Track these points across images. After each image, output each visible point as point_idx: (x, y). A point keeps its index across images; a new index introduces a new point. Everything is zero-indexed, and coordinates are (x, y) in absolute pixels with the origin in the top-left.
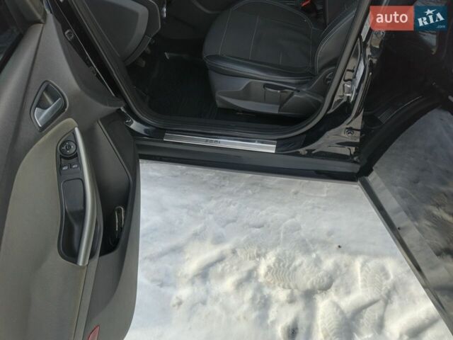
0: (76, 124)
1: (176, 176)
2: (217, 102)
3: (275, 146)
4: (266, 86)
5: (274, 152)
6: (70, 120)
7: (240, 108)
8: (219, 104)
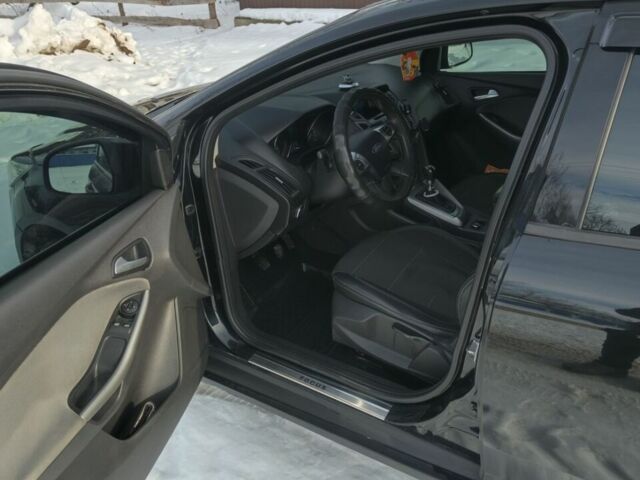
0: (149, 287)
1: (252, 429)
2: (334, 331)
3: (387, 411)
4: (396, 326)
5: (383, 418)
6: (146, 281)
7: (363, 350)
8: (335, 337)
